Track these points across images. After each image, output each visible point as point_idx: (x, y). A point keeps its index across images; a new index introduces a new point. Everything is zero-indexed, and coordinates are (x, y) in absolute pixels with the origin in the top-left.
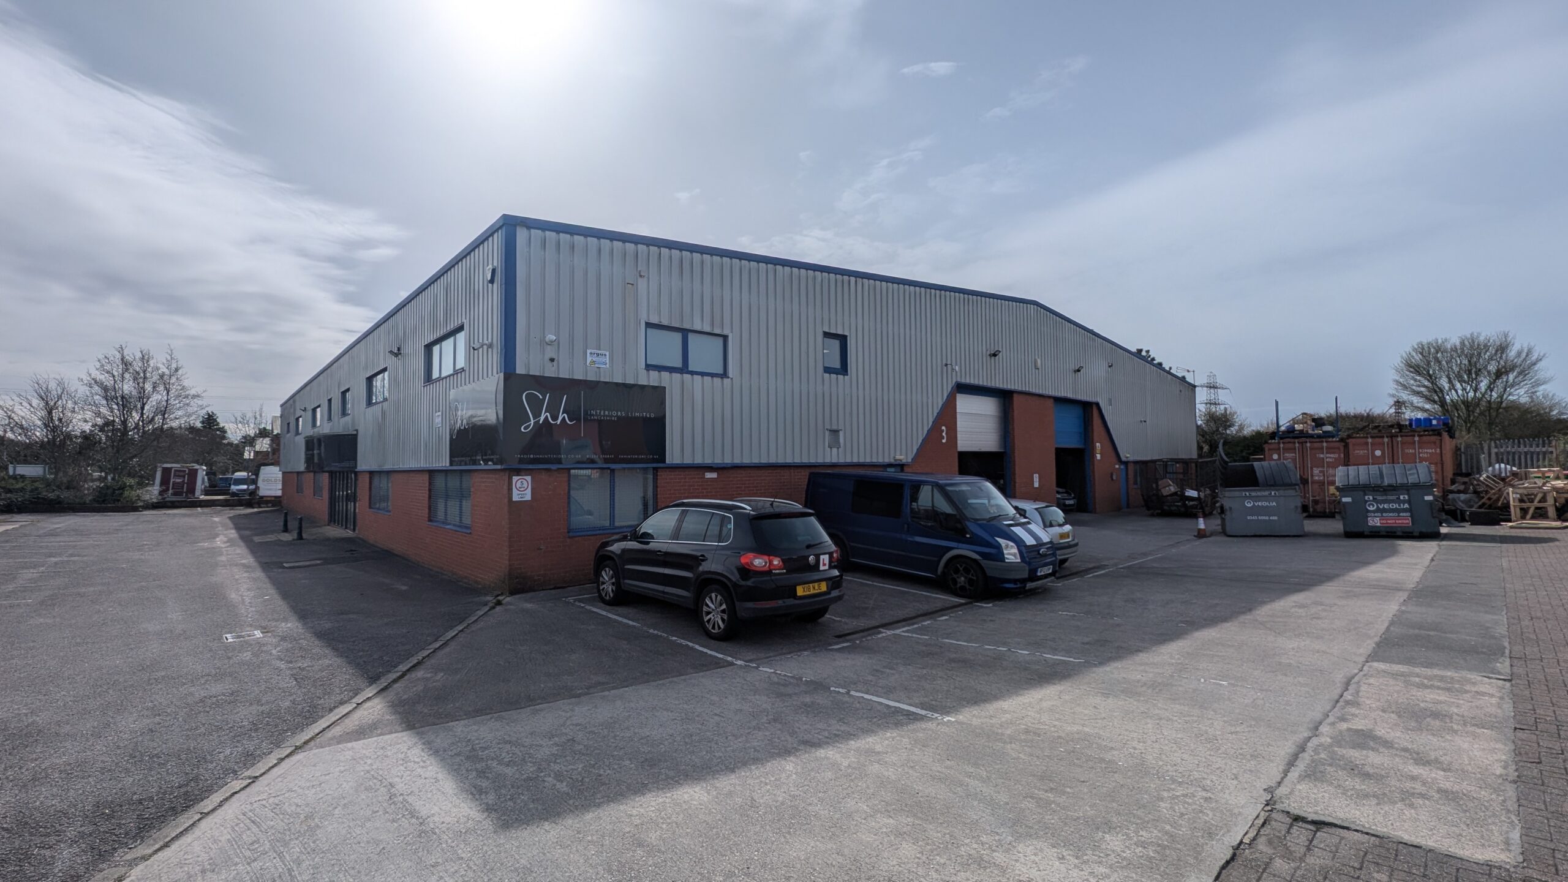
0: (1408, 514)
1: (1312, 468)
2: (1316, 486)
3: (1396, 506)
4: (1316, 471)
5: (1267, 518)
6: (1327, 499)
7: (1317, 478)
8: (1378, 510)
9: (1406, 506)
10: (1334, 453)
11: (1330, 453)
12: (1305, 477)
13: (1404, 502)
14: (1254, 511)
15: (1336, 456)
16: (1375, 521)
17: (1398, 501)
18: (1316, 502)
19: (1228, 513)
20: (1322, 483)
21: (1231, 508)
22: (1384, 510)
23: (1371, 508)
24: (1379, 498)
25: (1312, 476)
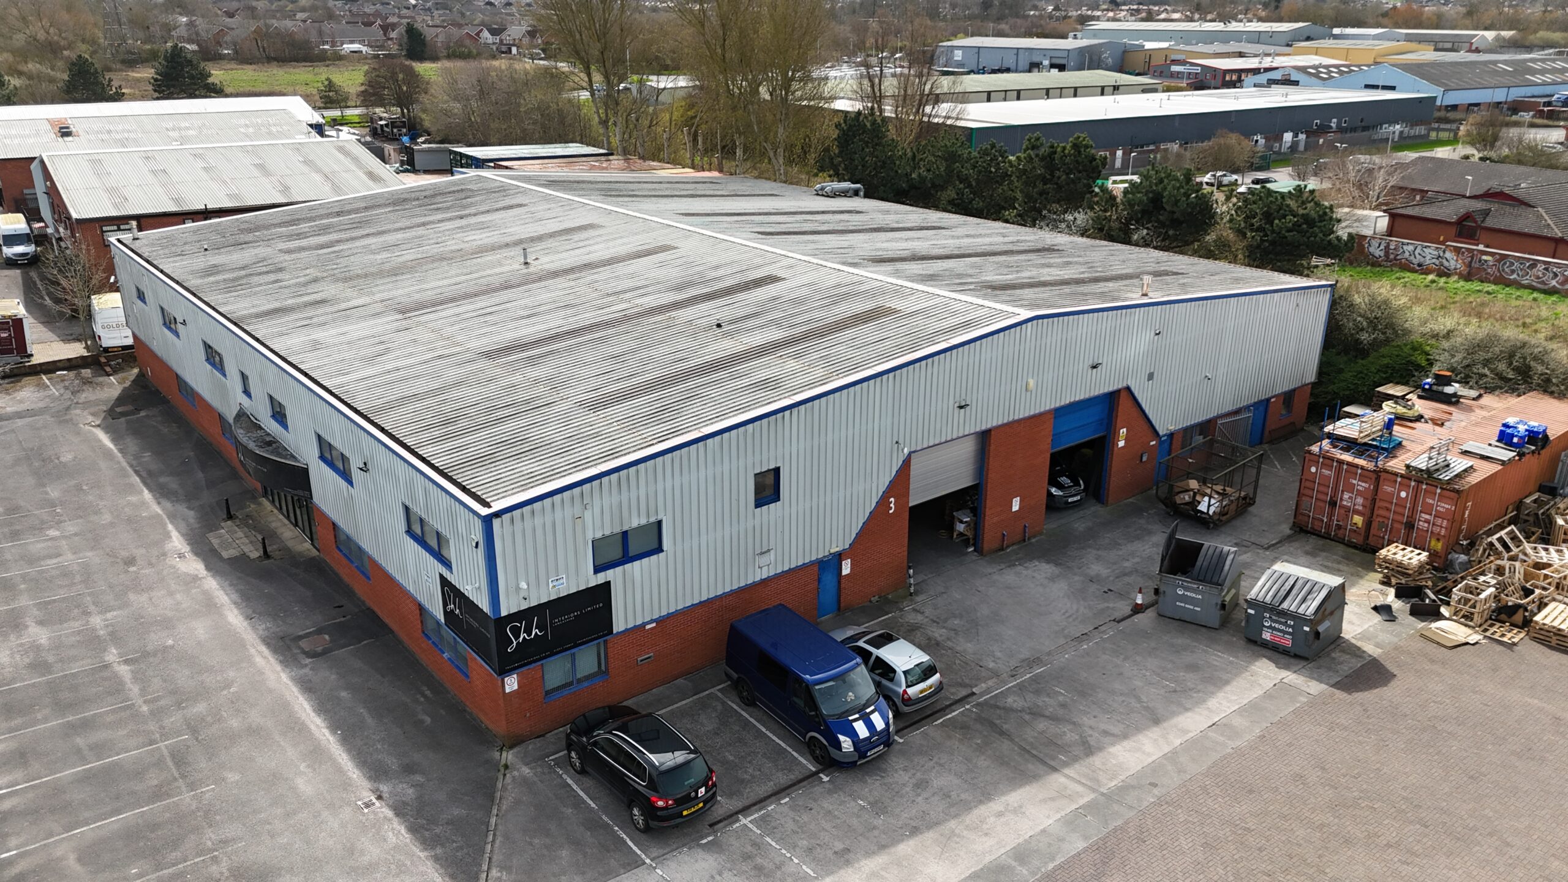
0: (1291, 637)
1: (1343, 491)
2: (1342, 511)
3: (1283, 628)
4: (1346, 496)
5: (1192, 607)
6: (1349, 527)
7: (1345, 503)
8: (1270, 627)
9: (1291, 630)
10: (1366, 482)
11: (1363, 482)
12: (1335, 499)
13: (1290, 626)
14: (1184, 599)
15: (1367, 485)
16: (1267, 635)
17: (1285, 624)
18: (1339, 527)
19: (1162, 595)
20: (1348, 509)
21: (1164, 592)
22: (1274, 629)
23: (1266, 624)
24: (1274, 617)
25: (1341, 499)
